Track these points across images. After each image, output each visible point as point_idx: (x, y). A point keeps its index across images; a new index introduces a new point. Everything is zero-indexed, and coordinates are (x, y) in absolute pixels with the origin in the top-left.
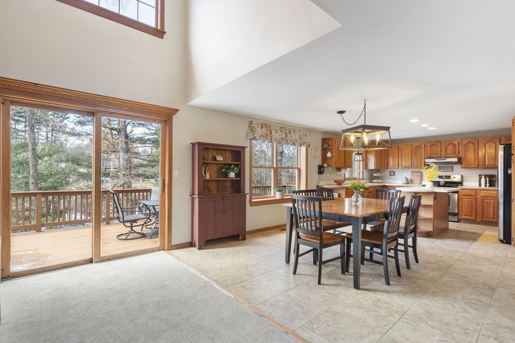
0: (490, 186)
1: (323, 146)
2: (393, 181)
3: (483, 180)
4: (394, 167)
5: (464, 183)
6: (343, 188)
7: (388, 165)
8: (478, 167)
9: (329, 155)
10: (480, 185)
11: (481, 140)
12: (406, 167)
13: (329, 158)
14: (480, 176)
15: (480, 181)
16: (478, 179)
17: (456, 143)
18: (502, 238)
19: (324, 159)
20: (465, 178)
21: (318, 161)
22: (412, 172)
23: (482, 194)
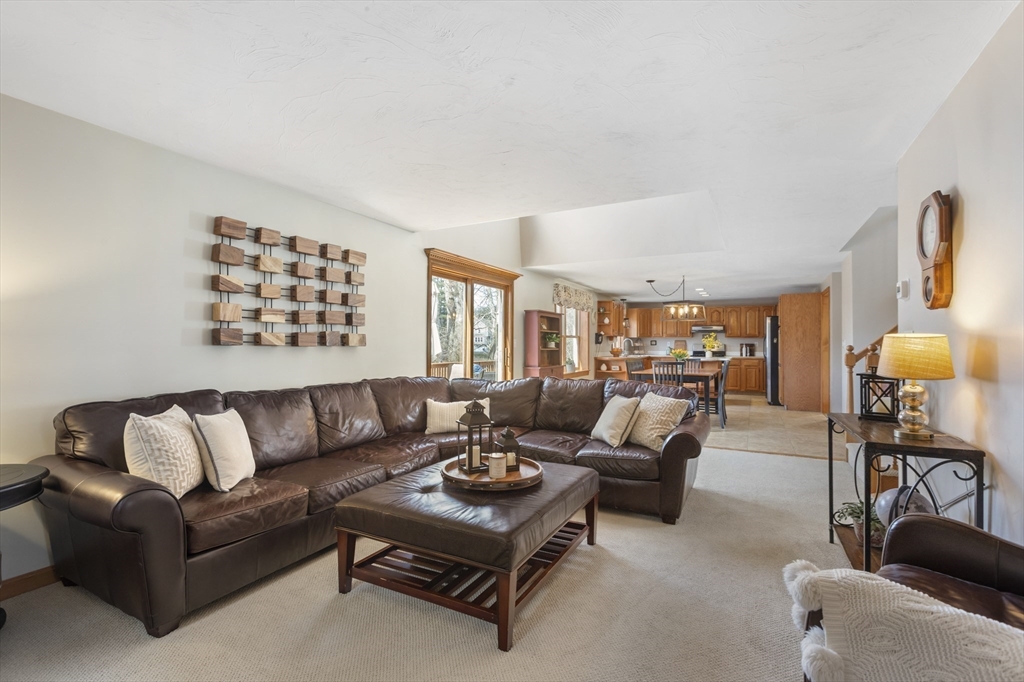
0: (751, 355)
1: (599, 310)
2: (655, 352)
3: (744, 349)
4: (658, 336)
5: (727, 353)
6: (622, 360)
7: (651, 333)
8: (740, 336)
9: (607, 321)
10: (742, 355)
11: (743, 308)
12: (671, 336)
13: (607, 325)
14: (742, 345)
15: (741, 350)
16: (739, 348)
17: (721, 310)
18: (770, 400)
19: (601, 325)
20: (728, 347)
21: (594, 330)
22: (676, 341)
23: (745, 363)
